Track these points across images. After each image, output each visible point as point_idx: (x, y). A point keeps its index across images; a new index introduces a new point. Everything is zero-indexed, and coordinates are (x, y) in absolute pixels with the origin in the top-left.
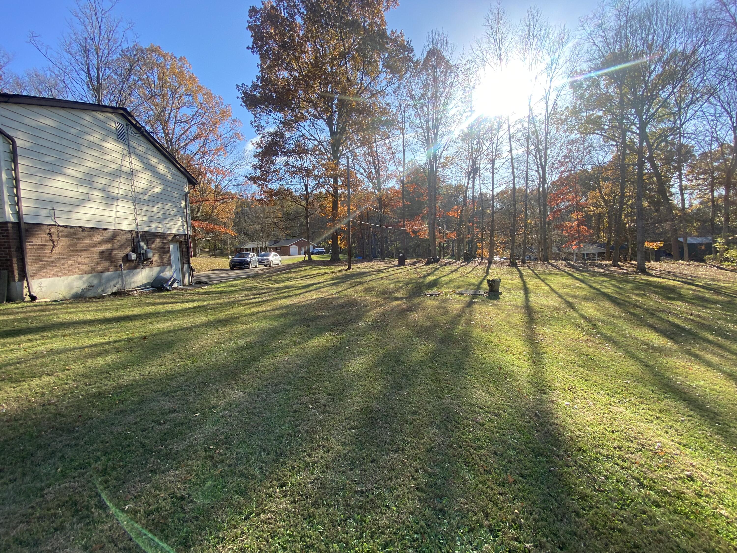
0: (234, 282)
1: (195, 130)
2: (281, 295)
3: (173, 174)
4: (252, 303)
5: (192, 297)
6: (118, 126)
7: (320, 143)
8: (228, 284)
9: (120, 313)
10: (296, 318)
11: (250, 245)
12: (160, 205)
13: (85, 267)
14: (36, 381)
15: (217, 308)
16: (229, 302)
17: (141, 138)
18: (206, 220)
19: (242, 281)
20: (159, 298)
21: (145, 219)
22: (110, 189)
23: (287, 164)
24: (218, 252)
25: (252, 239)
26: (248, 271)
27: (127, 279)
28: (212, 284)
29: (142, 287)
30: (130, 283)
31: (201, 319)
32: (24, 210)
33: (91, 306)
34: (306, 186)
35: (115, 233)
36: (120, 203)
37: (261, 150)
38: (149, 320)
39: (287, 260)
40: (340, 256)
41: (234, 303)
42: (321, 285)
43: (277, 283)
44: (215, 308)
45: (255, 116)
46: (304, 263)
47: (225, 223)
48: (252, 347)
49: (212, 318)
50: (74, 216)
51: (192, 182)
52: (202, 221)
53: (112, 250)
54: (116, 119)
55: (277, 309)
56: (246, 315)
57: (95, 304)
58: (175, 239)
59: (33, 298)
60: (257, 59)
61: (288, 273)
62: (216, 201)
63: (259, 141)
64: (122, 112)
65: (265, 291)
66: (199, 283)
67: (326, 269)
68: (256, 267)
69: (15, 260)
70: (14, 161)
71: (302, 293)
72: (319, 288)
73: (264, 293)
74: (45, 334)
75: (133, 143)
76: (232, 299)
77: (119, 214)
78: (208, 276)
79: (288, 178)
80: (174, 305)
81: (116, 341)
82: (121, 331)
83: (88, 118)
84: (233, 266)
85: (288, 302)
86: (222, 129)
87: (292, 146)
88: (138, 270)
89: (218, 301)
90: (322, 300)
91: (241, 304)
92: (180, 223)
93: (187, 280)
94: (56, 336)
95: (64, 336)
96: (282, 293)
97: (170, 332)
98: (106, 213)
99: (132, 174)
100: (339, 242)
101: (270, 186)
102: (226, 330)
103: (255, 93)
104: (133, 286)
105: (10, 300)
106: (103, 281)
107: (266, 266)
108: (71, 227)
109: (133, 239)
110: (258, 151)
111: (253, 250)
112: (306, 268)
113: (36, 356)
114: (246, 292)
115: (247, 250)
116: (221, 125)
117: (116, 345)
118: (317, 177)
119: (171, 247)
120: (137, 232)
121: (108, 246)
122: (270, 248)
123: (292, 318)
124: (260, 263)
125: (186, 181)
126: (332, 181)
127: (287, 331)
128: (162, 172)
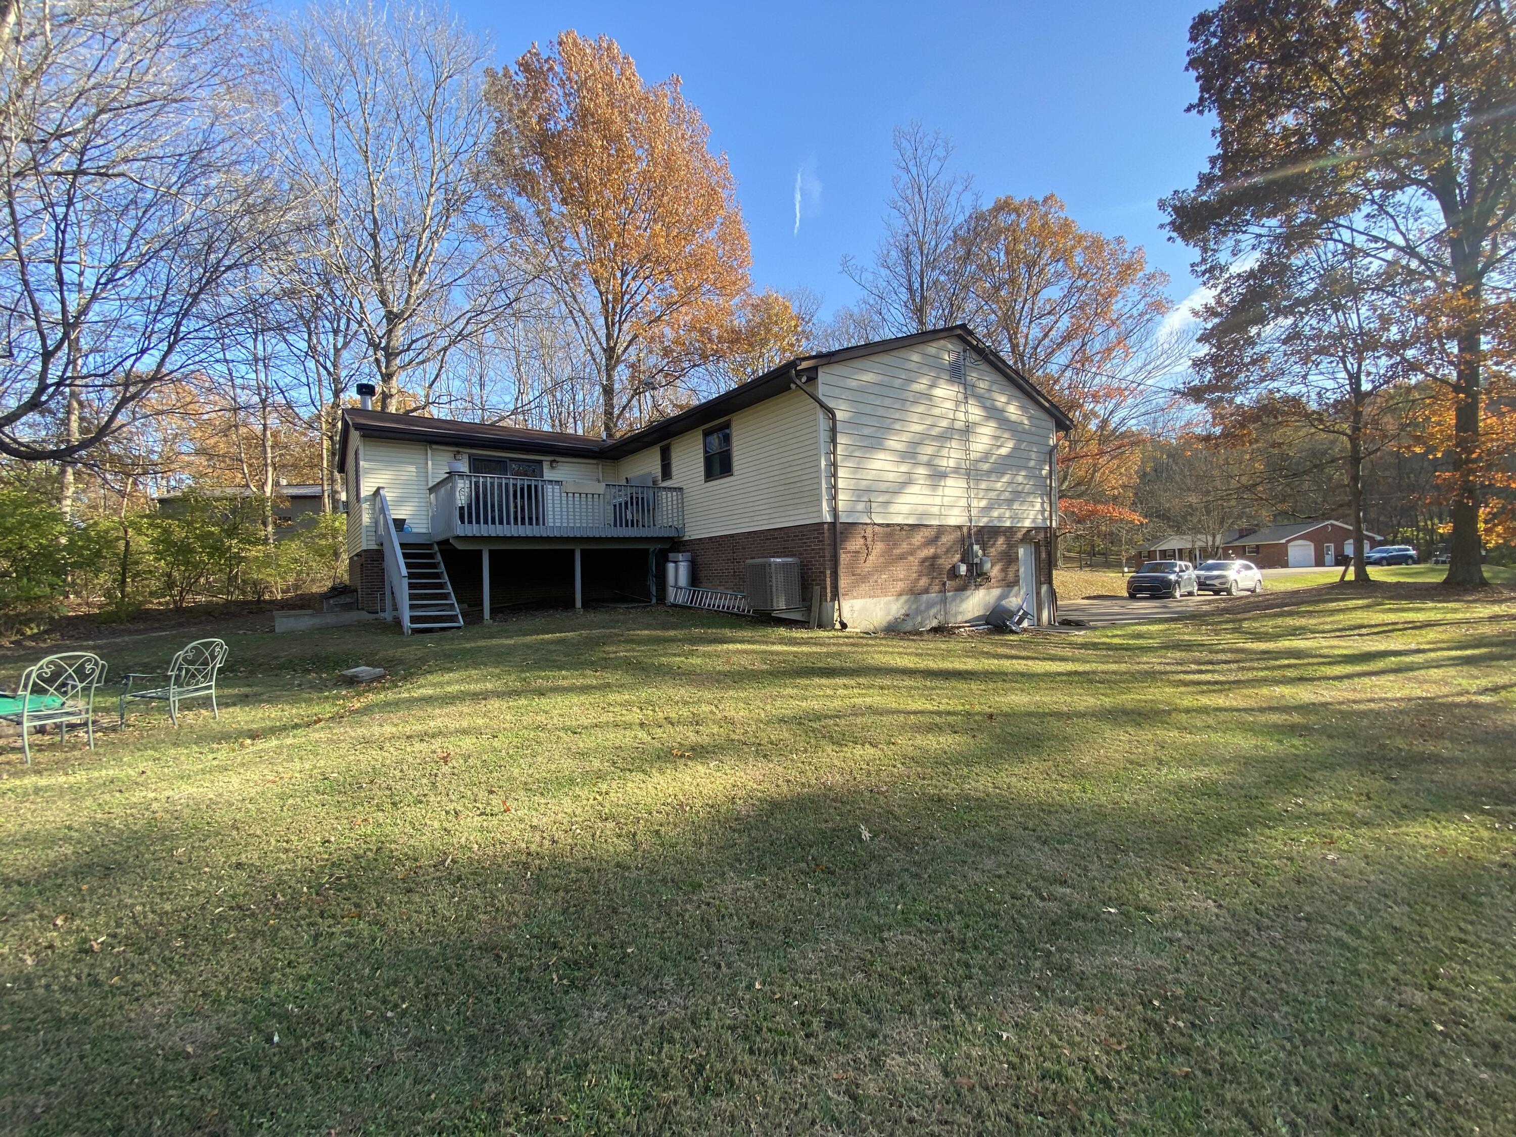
0: (1144, 628)
1: (1065, 322)
2: (1277, 674)
3: (1030, 418)
4: (1199, 683)
5: (1059, 652)
6: (953, 357)
7: (1410, 250)
8: (1129, 630)
9: (947, 665)
10: (1340, 744)
11: (1174, 543)
12: (1006, 479)
13: (900, 585)
14: (859, 751)
15: (1115, 682)
16: (1139, 672)
17: (984, 367)
18: (1079, 496)
19: (1161, 627)
20: (1003, 645)
21: (983, 503)
22: (937, 461)
23: (1293, 336)
24: (1100, 559)
25: (1179, 530)
26: (1169, 602)
27: (953, 608)
28: (1095, 628)
29: (973, 622)
30: (956, 615)
31: (1086, 701)
32: (841, 506)
33: (909, 647)
34: (1355, 379)
35: (941, 530)
36: (950, 482)
37: (1216, 320)
38: (991, 685)
39: (1277, 579)
40: (1484, 568)
41: (1152, 676)
42: (1419, 658)
43: (1259, 640)
44: (1111, 681)
45: (1205, 250)
46: (1340, 589)
47: (1115, 498)
48: (1218, 794)
49: (1108, 702)
50: (893, 508)
51: (1063, 424)
52: (1071, 498)
53: (935, 557)
54: (950, 346)
55: (1272, 709)
56: (1187, 711)
57: (910, 643)
58: (1028, 537)
59: (844, 626)
60: (1212, 119)
61: (1290, 614)
62: (1101, 453)
63: (1212, 302)
64: (959, 332)
65: (1229, 656)
66: (1066, 623)
67: (1430, 611)
68: (1190, 594)
69: (828, 572)
70: (834, 441)
71: (1349, 676)
72: (1410, 668)
73: (1226, 662)
74: (861, 680)
75: (973, 376)
76: (1146, 667)
77: (946, 501)
78: (1083, 610)
79: (1297, 368)
80: (1030, 663)
81: (949, 713)
82: (955, 696)
83: (915, 357)
84: (1135, 591)
85: (1304, 694)
86: (1121, 303)
87: (1312, 286)
88: (968, 593)
89: (1114, 667)
90: (1430, 707)
91: (1168, 681)
92: (1038, 506)
93: (1045, 615)
94: (872, 686)
95: (882, 688)
96: (1280, 667)
97: (1030, 714)
98: (929, 500)
99: (967, 431)
100: (1481, 526)
101: (1238, 400)
102: (1146, 734)
103: (1205, 198)
104: (960, 618)
105: (820, 626)
106: (923, 608)
107: (1217, 593)
108: (888, 525)
109: (962, 540)
110: (1209, 326)
111: (1181, 554)
112: (1351, 604)
113: (856, 712)
114: (1178, 655)
115: (1164, 554)
116: (1120, 296)
117: (950, 719)
118: (1394, 348)
119: (1021, 551)
120: (970, 528)
121: (930, 551)
122: (1226, 549)
123: (1327, 744)
124: (1203, 585)
125: (1052, 425)
126: (1453, 347)
127: (1318, 776)
128: (1013, 418)
